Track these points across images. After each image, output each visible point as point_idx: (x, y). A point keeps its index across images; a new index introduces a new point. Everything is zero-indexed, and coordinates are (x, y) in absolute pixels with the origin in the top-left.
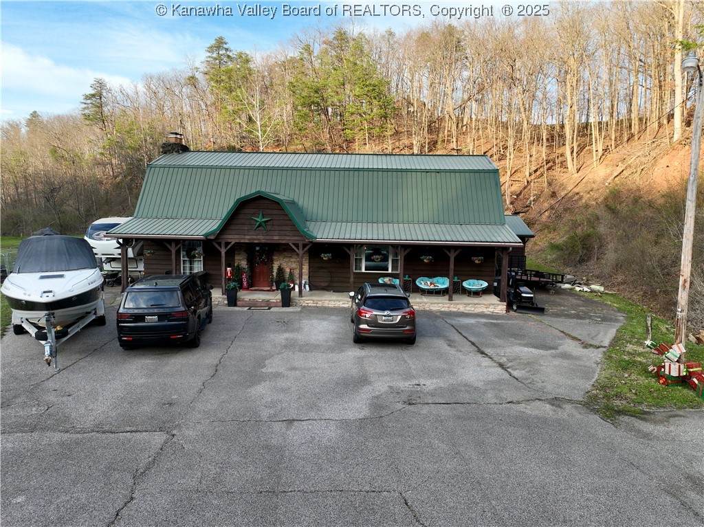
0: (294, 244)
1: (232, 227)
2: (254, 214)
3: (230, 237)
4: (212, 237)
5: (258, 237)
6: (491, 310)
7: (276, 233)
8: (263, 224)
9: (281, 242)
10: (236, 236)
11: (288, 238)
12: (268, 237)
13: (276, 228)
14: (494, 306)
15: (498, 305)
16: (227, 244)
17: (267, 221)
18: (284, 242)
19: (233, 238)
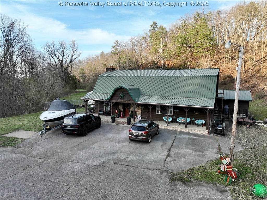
0: (132, 103)
1: (114, 97)
2: (120, 93)
3: (114, 100)
4: (108, 100)
5: (121, 101)
6: (202, 132)
7: (127, 99)
8: (123, 97)
9: (128, 102)
10: (115, 100)
11: (130, 101)
12: (124, 101)
13: (127, 98)
14: (204, 131)
15: (205, 131)
16: (113, 102)
17: (124, 96)
18: (129, 103)
19: (114, 101)
